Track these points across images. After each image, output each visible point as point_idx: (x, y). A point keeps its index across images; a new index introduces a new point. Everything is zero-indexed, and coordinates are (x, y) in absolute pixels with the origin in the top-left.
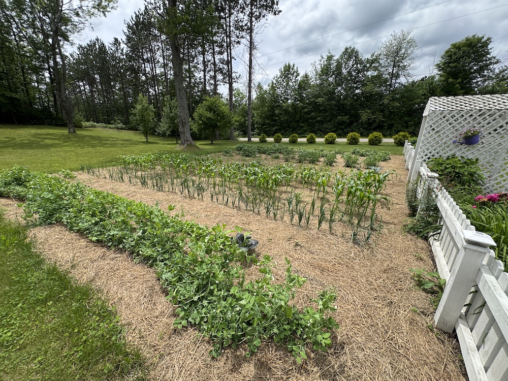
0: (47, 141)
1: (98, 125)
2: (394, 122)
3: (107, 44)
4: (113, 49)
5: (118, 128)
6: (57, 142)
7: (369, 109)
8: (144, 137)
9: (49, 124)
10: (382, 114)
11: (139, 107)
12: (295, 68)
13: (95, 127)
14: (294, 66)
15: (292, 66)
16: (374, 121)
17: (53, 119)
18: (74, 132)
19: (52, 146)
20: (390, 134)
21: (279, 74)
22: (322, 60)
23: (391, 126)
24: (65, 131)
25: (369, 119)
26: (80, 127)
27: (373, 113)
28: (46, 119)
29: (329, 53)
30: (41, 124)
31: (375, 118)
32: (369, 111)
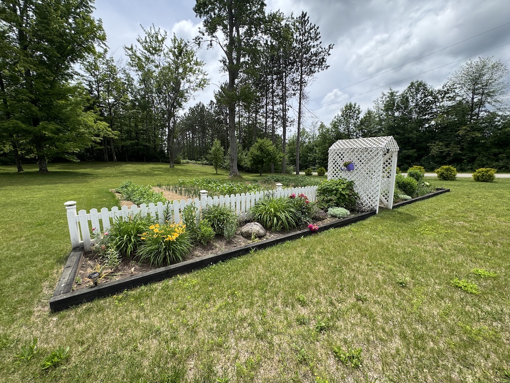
0: (156, 172)
1: (191, 161)
2: (475, 154)
3: (205, 105)
4: (209, 108)
5: (203, 164)
6: (161, 173)
7: (442, 141)
8: (214, 170)
9: (162, 162)
10: (459, 146)
11: (213, 148)
12: (357, 106)
13: (188, 163)
14: (355, 105)
15: (354, 105)
16: (448, 154)
17: (165, 158)
18: (173, 167)
19: (157, 175)
20: (472, 169)
21: (340, 114)
22: (384, 97)
23: (472, 160)
24: (168, 166)
25: (442, 152)
26: (179, 163)
27: (447, 146)
28: (161, 158)
29: (391, 90)
30: (158, 162)
31: (449, 151)
32: (441, 144)
